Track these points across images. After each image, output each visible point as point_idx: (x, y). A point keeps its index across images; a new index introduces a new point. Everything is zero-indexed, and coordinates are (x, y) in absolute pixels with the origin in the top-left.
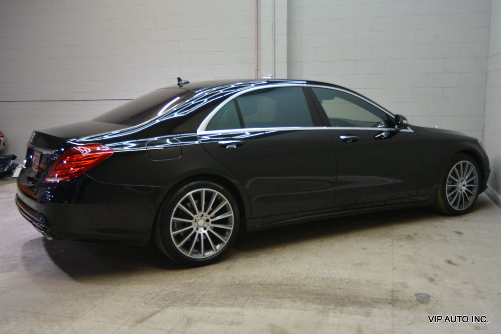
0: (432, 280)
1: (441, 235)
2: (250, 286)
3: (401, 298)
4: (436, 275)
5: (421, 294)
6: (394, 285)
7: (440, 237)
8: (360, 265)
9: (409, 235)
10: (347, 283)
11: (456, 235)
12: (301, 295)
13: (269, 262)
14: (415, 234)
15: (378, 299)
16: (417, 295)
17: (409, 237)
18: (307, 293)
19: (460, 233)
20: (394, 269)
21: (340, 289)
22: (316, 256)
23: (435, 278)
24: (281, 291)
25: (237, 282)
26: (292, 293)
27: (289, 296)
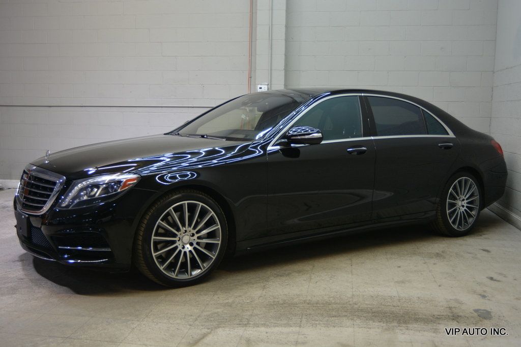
0: (484, 297)
1: (470, 253)
2: (297, 305)
3: (461, 314)
4: (485, 291)
5: (480, 310)
6: (447, 302)
7: (470, 255)
8: (403, 282)
9: (437, 253)
10: (399, 300)
11: (485, 252)
12: (356, 313)
13: (304, 280)
14: (442, 252)
15: (439, 316)
16: (476, 311)
17: (438, 255)
18: (362, 310)
19: (488, 251)
20: (440, 286)
21: (394, 306)
22: (352, 274)
23: (485, 294)
24: (333, 309)
25: (281, 302)
26: (346, 311)
27: (344, 314)
